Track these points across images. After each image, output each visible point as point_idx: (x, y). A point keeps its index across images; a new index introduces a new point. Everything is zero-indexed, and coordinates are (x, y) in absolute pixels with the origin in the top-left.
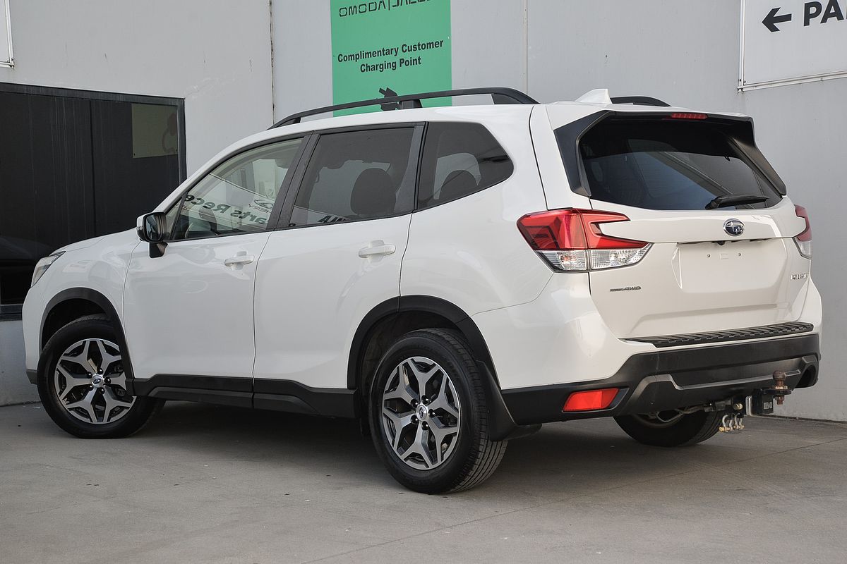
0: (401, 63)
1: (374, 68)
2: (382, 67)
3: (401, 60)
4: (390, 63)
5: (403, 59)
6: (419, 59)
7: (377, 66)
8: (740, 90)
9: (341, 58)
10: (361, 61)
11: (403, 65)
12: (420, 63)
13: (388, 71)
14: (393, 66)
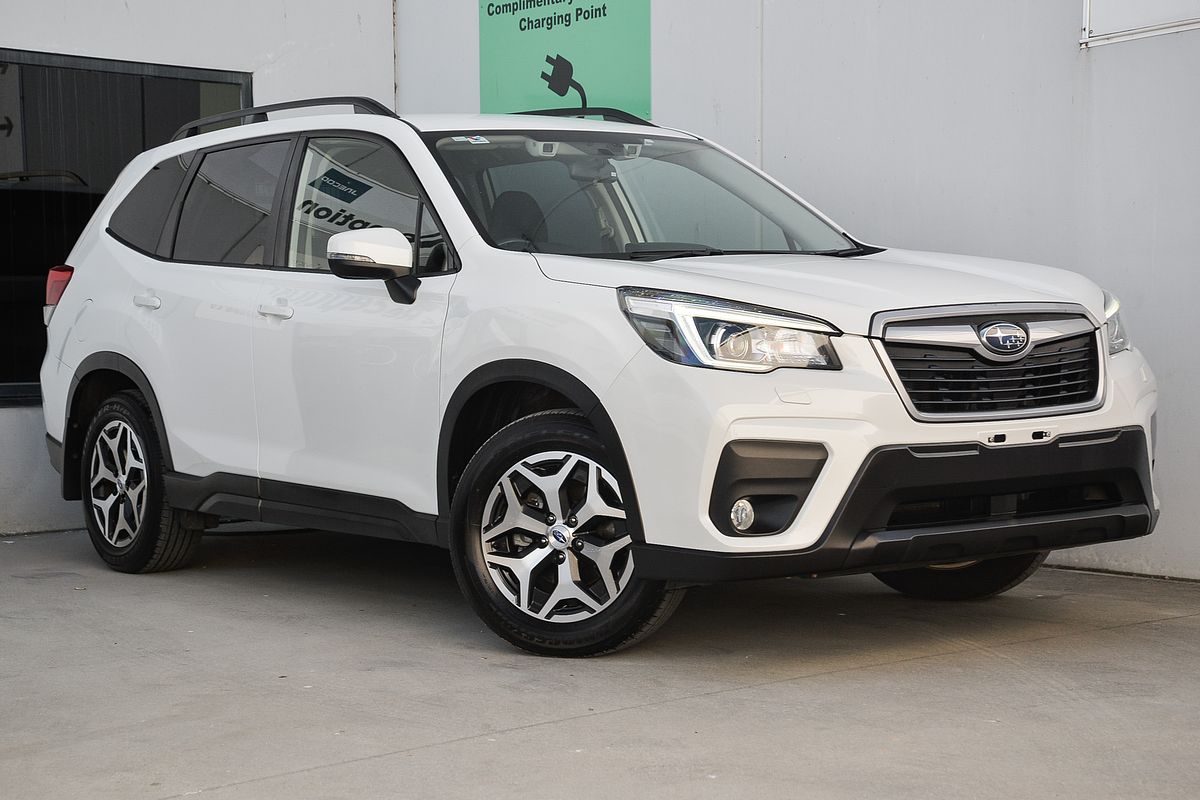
0: (577, 15)
1: (539, 24)
2: (550, 22)
3: (577, 10)
4: (562, 16)
5: (581, 9)
6: (604, 8)
7: (543, 20)
8: (1084, 46)
9: (493, 10)
10: (521, 14)
11: (581, 17)
12: (605, 15)
13: (559, 28)
14: (566, 19)
